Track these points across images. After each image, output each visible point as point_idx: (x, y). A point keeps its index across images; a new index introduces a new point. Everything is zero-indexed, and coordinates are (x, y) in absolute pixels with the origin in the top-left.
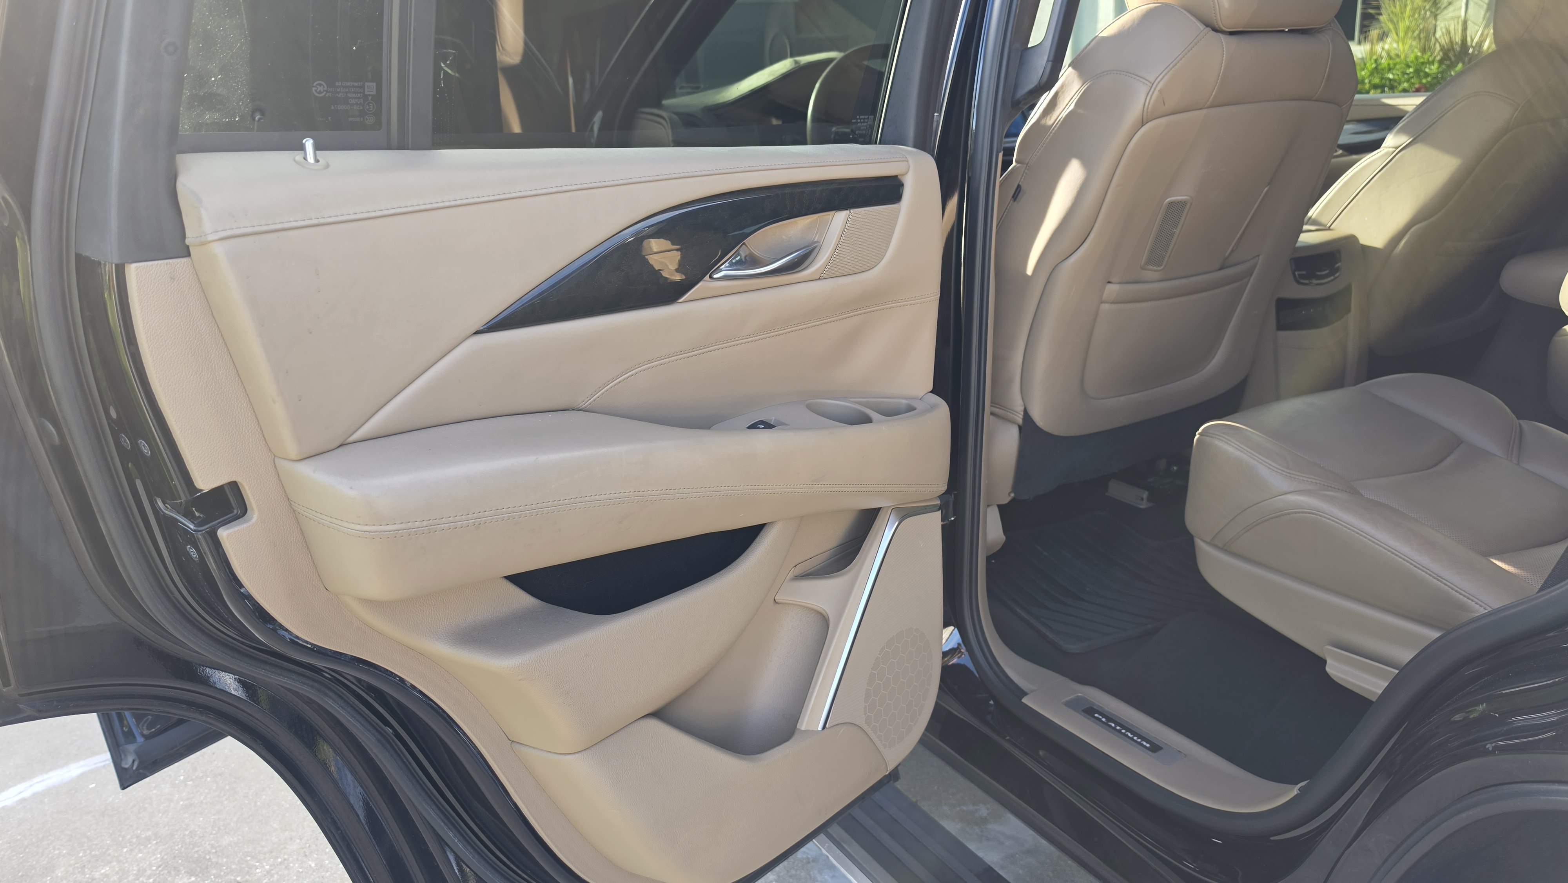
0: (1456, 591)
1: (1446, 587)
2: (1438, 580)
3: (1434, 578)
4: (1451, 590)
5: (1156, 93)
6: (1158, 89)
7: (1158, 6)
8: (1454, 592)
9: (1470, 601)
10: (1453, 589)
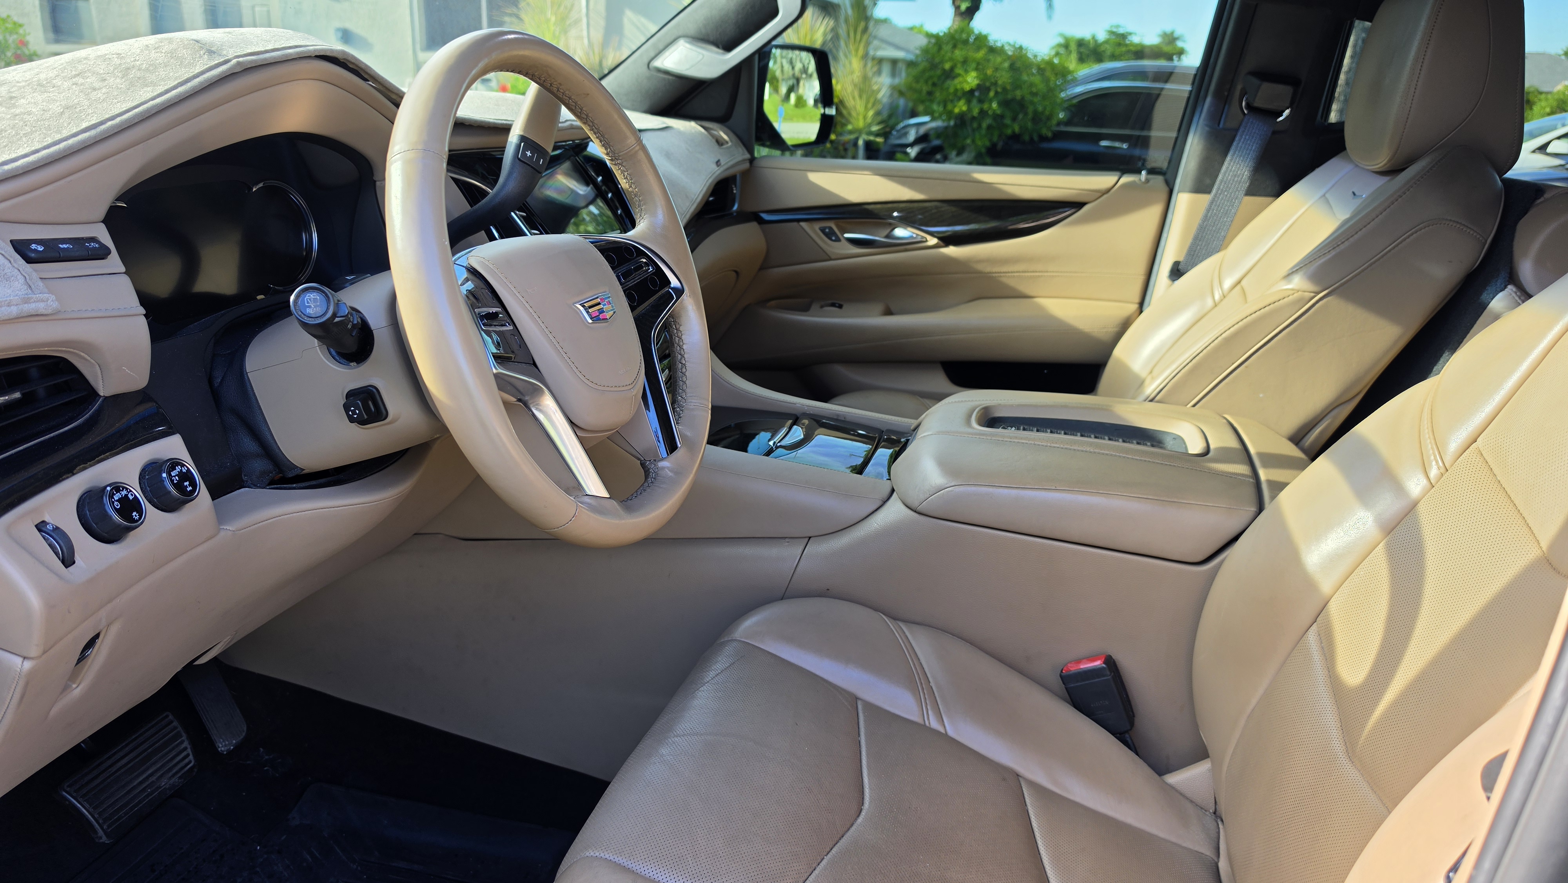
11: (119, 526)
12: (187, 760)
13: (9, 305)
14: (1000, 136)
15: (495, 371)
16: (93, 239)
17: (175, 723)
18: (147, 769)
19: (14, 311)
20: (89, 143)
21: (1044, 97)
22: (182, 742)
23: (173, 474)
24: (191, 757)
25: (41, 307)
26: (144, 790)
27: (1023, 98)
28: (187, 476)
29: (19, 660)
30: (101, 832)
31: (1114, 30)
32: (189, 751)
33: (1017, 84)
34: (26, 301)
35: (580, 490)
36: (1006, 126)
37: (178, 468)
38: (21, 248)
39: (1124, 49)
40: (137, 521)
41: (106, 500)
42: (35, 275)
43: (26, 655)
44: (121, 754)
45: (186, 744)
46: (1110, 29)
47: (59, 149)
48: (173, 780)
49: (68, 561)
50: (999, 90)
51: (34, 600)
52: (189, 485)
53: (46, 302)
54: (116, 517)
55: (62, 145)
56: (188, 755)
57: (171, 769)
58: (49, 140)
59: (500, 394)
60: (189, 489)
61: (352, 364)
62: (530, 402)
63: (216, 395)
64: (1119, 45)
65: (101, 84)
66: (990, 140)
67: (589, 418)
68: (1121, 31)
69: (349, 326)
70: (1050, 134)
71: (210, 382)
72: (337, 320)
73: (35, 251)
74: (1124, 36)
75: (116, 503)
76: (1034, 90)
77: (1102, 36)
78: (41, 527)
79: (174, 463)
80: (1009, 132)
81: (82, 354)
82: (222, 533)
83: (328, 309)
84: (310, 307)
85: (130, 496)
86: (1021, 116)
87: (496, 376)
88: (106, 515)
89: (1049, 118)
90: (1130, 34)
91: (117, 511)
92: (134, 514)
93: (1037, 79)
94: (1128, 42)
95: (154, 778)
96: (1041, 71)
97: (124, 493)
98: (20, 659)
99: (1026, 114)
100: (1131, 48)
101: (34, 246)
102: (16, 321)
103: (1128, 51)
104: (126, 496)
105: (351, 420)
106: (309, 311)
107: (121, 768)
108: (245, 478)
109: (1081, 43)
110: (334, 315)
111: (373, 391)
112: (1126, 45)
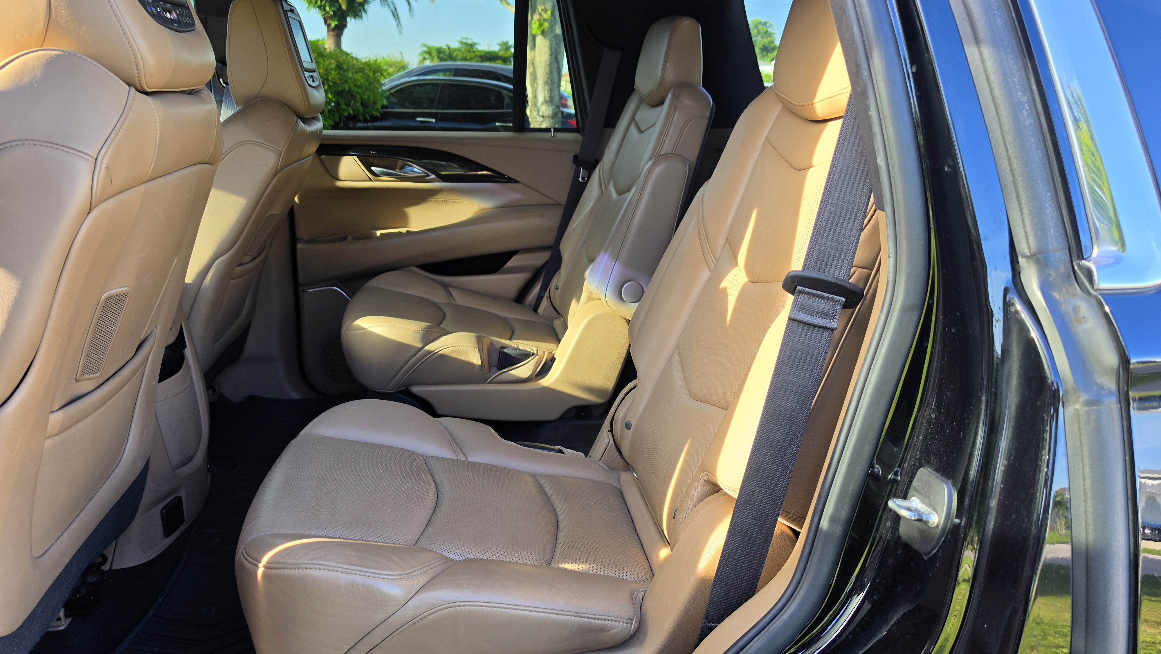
0: (595, 619)
1: (586, 620)
2: (578, 616)
3: (574, 616)
4: (590, 620)
5: (103, 170)
6: (104, 166)
7: (60, 55)
8: (593, 620)
9: (606, 622)
10: (592, 618)
14: (340, 118)
21: (366, 89)
27: (350, 89)
31: (464, 41)
33: (344, 80)
36: (343, 110)
39: (472, 54)
46: (461, 40)
50: (331, 84)
64: (469, 51)
66: (334, 121)
68: (469, 42)
70: (379, 115)
74: (472, 45)
76: (358, 84)
77: (455, 45)
80: (346, 114)
86: (352, 102)
89: (375, 103)
90: (475, 44)
93: (358, 76)
94: (475, 49)
96: (361, 70)
99: (355, 101)
100: (477, 53)
103: (476, 56)
109: (439, 51)
112: (474, 52)
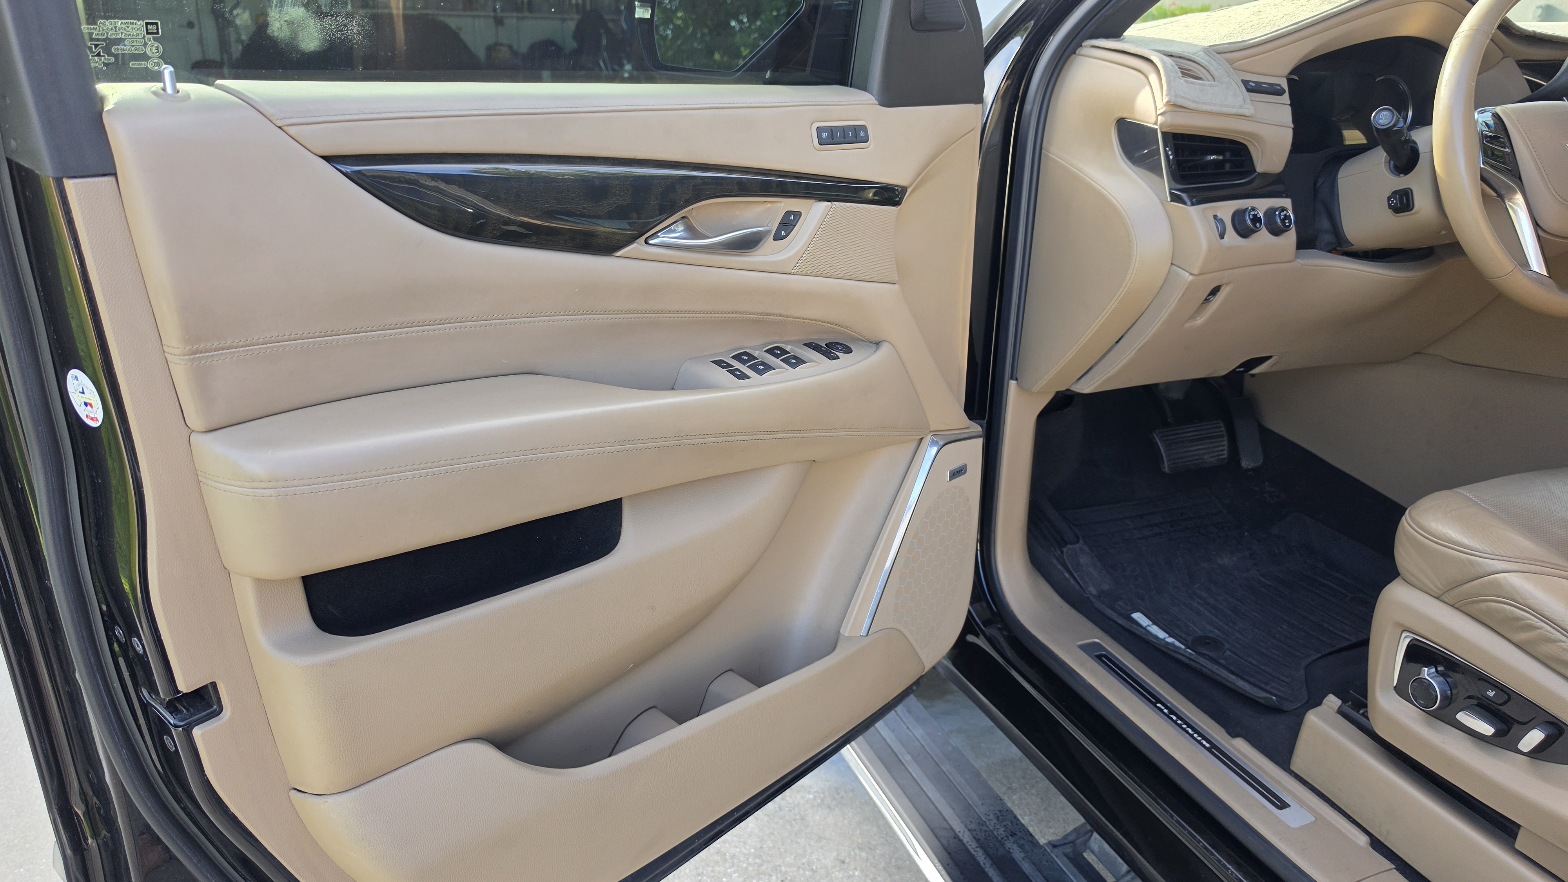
11: (1249, 227)
12: (1222, 453)
13: (1233, 108)
15: (1482, 166)
16: (1279, 85)
17: (1223, 429)
18: (1199, 445)
19: (1234, 111)
20: (1292, 31)
22: (1223, 441)
23: (1282, 214)
24: (1225, 452)
25: (1246, 112)
26: (1195, 455)
28: (1287, 217)
29: (1187, 274)
30: (1166, 465)
32: (1226, 448)
34: (1241, 107)
35: (1527, 266)
37: (1285, 212)
38: (1245, 83)
40: (1258, 228)
41: (1247, 214)
42: (1248, 97)
43: (1192, 272)
44: (1189, 430)
45: (1225, 443)
47: (1277, 34)
48: (1213, 459)
49: (1222, 236)
51: (1204, 246)
52: (1288, 223)
53: (1248, 110)
54: (1249, 222)
55: (1279, 32)
56: (1223, 450)
57: (1212, 452)
58: (1274, 30)
59: (1481, 184)
60: (1287, 224)
61: (1401, 175)
62: (1506, 196)
63: (1316, 191)
65: (1307, 3)
67: (1551, 222)
69: (1403, 139)
71: (1315, 184)
72: (1395, 129)
73: (1251, 85)
75: (1251, 216)
78: (1215, 217)
79: (1283, 209)
81: (1256, 144)
82: (1295, 263)
83: (1392, 121)
84: (1382, 119)
85: (1258, 215)
87: (1481, 169)
88: (1245, 221)
91: (1251, 219)
92: (1257, 224)
95: (1202, 452)
97: (1256, 213)
98: (1189, 274)
101: (1250, 83)
102: (1233, 116)
104: (1257, 214)
105: (1390, 207)
106: (1381, 121)
107: (1186, 437)
108: (1317, 244)
110: (1394, 125)
111: (1409, 192)
